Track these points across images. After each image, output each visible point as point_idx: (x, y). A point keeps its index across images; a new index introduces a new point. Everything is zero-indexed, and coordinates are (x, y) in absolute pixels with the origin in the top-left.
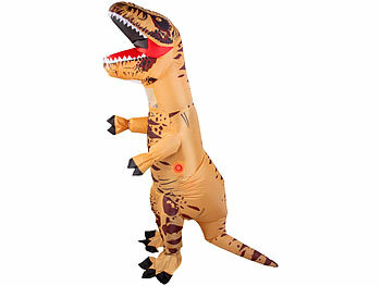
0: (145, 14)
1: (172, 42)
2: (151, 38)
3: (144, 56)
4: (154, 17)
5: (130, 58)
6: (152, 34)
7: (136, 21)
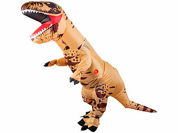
0: (41, 3)
1: (60, 12)
2: (50, 14)
3: (51, 25)
4: (46, 3)
5: (45, 29)
6: (50, 12)
7: (39, 8)
